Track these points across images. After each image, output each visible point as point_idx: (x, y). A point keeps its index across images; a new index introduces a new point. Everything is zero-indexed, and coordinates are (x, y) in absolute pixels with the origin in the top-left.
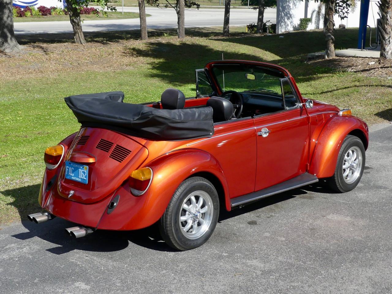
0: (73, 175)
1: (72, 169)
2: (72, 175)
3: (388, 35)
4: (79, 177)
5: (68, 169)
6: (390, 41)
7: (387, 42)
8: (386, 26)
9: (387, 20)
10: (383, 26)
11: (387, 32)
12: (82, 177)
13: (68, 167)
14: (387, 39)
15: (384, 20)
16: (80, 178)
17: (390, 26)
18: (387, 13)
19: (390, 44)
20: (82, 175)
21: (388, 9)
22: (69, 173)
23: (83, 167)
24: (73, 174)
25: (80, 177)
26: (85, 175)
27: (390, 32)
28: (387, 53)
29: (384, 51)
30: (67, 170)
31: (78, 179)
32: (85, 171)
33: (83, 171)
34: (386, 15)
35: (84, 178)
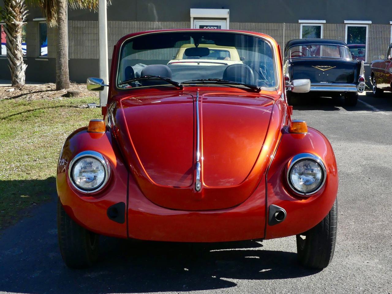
3: (19, 61)
6: (22, 68)
7: (19, 69)
8: (16, 52)
9: (17, 45)
10: (13, 52)
11: (18, 57)
14: (18, 66)
15: (14, 45)
17: (20, 51)
18: (16, 38)
19: (22, 70)
21: (17, 33)
27: (20, 58)
28: (19, 80)
29: (17, 78)
34: (15, 40)
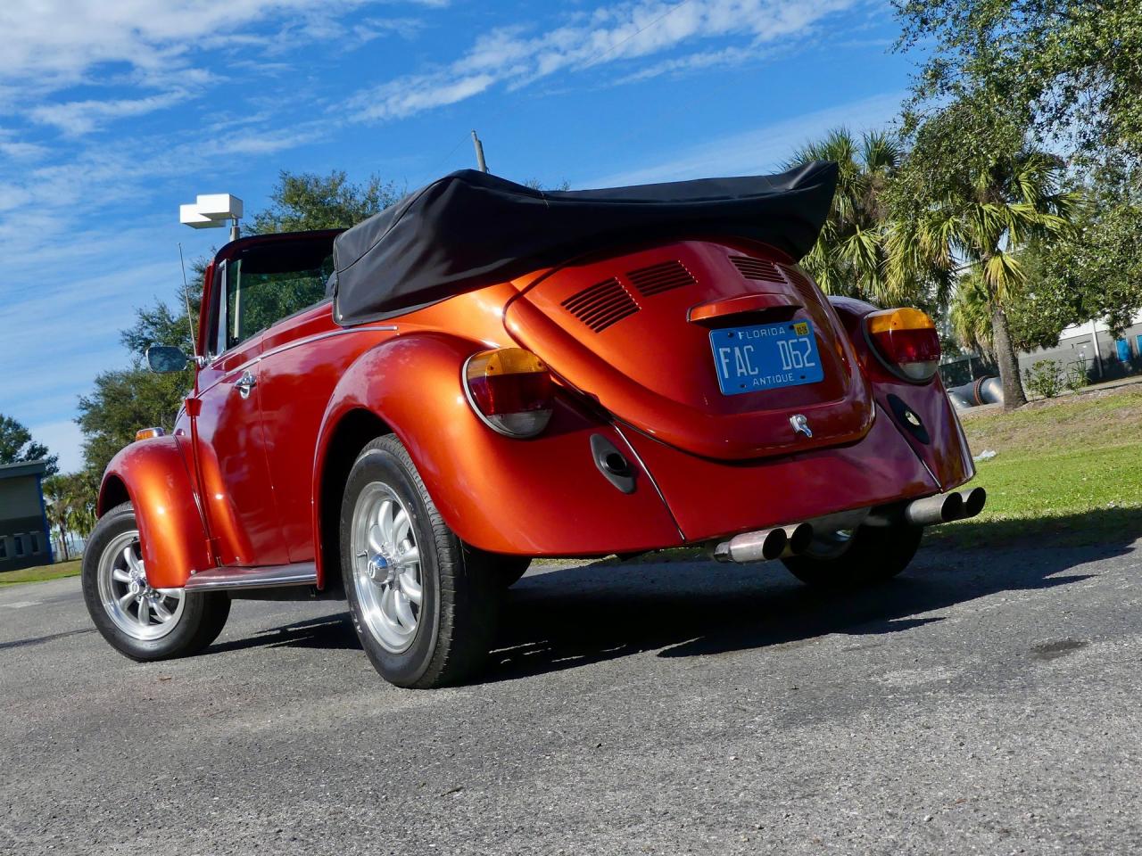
0: (756, 372)
1: (748, 350)
2: (752, 373)
4: (785, 368)
5: (730, 356)
12: (798, 363)
13: (728, 350)
16: (788, 371)
20: (796, 356)
22: (739, 371)
23: (792, 328)
24: (757, 369)
25: (790, 368)
26: (807, 354)
30: (724, 361)
31: (780, 380)
32: (800, 340)
33: (796, 340)
35: (807, 365)
